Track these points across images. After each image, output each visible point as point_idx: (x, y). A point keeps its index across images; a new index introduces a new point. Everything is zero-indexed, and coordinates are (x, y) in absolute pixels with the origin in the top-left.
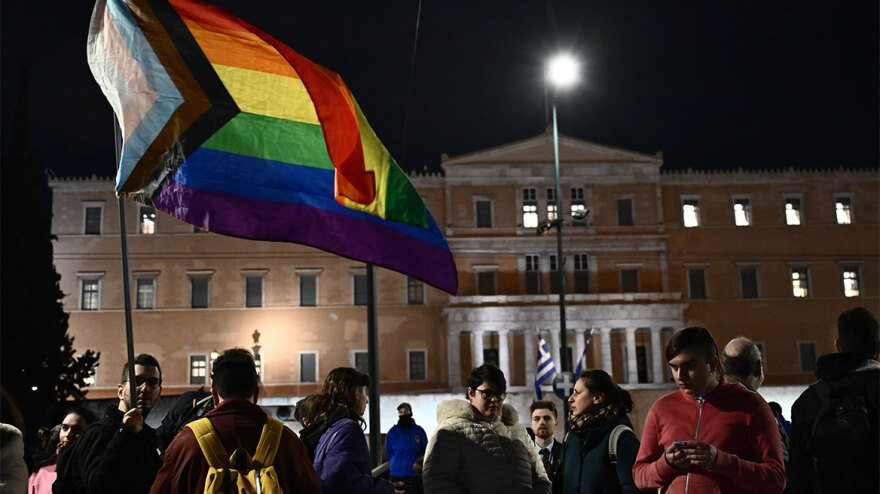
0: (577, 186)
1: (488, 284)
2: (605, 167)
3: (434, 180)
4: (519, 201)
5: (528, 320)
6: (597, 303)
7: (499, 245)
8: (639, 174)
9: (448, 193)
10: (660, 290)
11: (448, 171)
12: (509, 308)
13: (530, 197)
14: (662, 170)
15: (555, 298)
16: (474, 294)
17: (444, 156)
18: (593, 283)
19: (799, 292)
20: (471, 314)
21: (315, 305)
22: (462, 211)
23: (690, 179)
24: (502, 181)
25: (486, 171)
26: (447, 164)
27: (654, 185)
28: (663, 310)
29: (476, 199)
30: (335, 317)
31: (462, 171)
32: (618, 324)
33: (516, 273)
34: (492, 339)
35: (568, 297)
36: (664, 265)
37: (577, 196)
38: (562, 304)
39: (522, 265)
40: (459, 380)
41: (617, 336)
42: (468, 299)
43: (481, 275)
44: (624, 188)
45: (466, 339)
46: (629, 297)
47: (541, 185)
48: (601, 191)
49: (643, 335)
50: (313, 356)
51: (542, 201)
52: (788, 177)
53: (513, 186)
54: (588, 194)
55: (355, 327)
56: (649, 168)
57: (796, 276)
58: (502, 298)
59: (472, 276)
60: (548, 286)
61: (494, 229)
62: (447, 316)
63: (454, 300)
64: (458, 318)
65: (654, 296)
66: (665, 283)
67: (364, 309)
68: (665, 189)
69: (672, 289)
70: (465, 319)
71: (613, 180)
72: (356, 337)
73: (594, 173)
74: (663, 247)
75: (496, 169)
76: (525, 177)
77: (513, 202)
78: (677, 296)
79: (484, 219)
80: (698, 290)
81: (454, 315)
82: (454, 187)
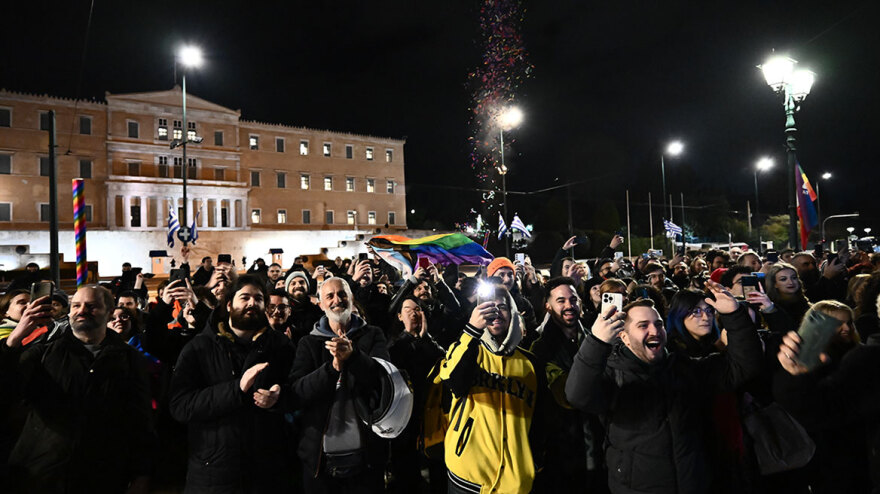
0: (192, 122)
1: (134, 170)
2: (208, 113)
3: (100, 106)
4: (157, 125)
5: (160, 192)
6: (201, 185)
7: (142, 149)
8: (227, 120)
9: (110, 115)
10: (236, 181)
11: (109, 102)
12: (148, 185)
13: (163, 123)
14: (240, 119)
15: (181, 181)
16: (124, 174)
17: (107, 93)
18: (199, 174)
19: (304, 186)
20: (124, 186)
21: (9, 174)
22: (119, 126)
23: (254, 126)
24: (142, 112)
25: (134, 105)
26: (110, 98)
27: (235, 126)
28: (237, 190)
29: (128, 121)
30: (25, 182)
31: (119, 103)
32: (212, 197)
33: (153, 166)
34: (137, 200)
35: (189, 181)
36: (238, 168)
37: (192, 127)
38: (185, 184)
39: (157, 161)
40: (114, 223)
41: (211, 203)
42: (121, 178)
43: (130, 164)
44: (217, 126)
45: (119, 201)
46: (219, 183)
47: (169, 118)
48: (205, 125)
49: (225, 203)
50: (9, 205)
51: (171, 127)
52: (303, 131)
53: (153, 117)
54: (198, 126)
55: (41, 189)
56: (234, 117)
57: (303, 179)
58: (143, 179)
59: (124, 165)
60: (172, 174)
61: (139, 139)
62: (107, 186)
63: (112, 177)
64: (115, 188)
65: (232, 183)
66: (239, 177)
67: (48, 179)
68: (241, 130)
69: (242, 181)
70: (119, 188)
71: (212, 121)
72: (41, 195)
73: (202, 116)
74: (238, 159)
75: (142, 105)
76: (162, 114)
77: (152, 125)
78: (245, 184)
79: (133, 132)
80: (256, 182)
81: (112, 186)
82: (114, 112)
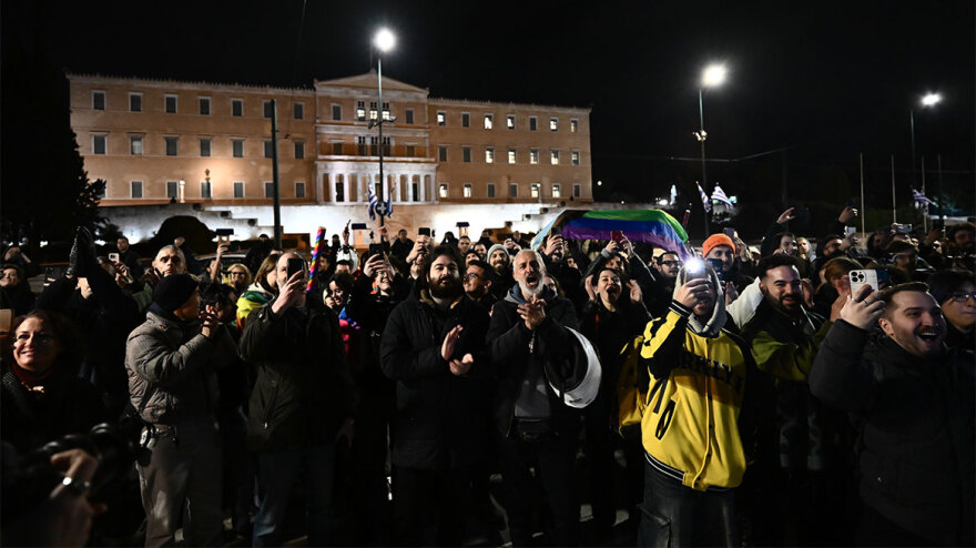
0: (386, 102)
1: (338, 149)
2: (401, 93)
3: (309, 93)
4: (356, 107)
5: (359, 169)
6: (394, 161)
7: (344, 130)
8: (417, 98)
9: (318, 101)
10: (424, 156)
11: (317, 88)
12: (350, 163)
13: (361, 105)
14: (428, 97)
15: (378, 158)
16: (330, 154)
17: (316, 80)
18: (392, 152)
19: (489, 160)
20: (330, 164)
21: (241, 156)
22: (325, 110)
23: (442, 102)
24: (344, 96)
25: (338, 90)
26: (317, 85)
27: (423, 104)
28: (426, 166)
29: (333, 104)
30: (254, 163)
31: (325, 89)
32: (404, 173)
33: (353, 145)
34: (341, 177)
35: (385, 158)
36: (427, 144)
37: (386, 107)
38: (381, 161)
39: (356, 141)
40: (322, 198)
41: (403, 179)
42: (327, 157)
43: (335, 145)
44: (409, 104)
45: (326, 177)
46: (410, 159)
47: (367, 100)
48: (398, 105)
49: (416, 178)
50: (241, 184)
51: (368, 108)
52: (487, 105)
53: (352, 99)
54: (391, 106)
55: (265, 169)
56: (423, 95)
57: (488, 153)
58: (346, 157)
59: (330, 145)
60: (369, 152)
61: (342, 121)
62: (316, 166)
63: (320, 157)
64: (323, 166)
65: (422, 159)
66: (428, 152)
67: (271, 160)
68: (430, 106)
69: (431, 157)
70: (326, 167)
71: (405, 100)
72: (266, 174)
73: (394, 95)
74: (427, 135)
75: (343, 90)
76: (359, 95)
77: (352, 107)
78: (433, 160)
79: (337, 115)
80: (443, 158)
81: (320, 165)
82: (320, 98)
